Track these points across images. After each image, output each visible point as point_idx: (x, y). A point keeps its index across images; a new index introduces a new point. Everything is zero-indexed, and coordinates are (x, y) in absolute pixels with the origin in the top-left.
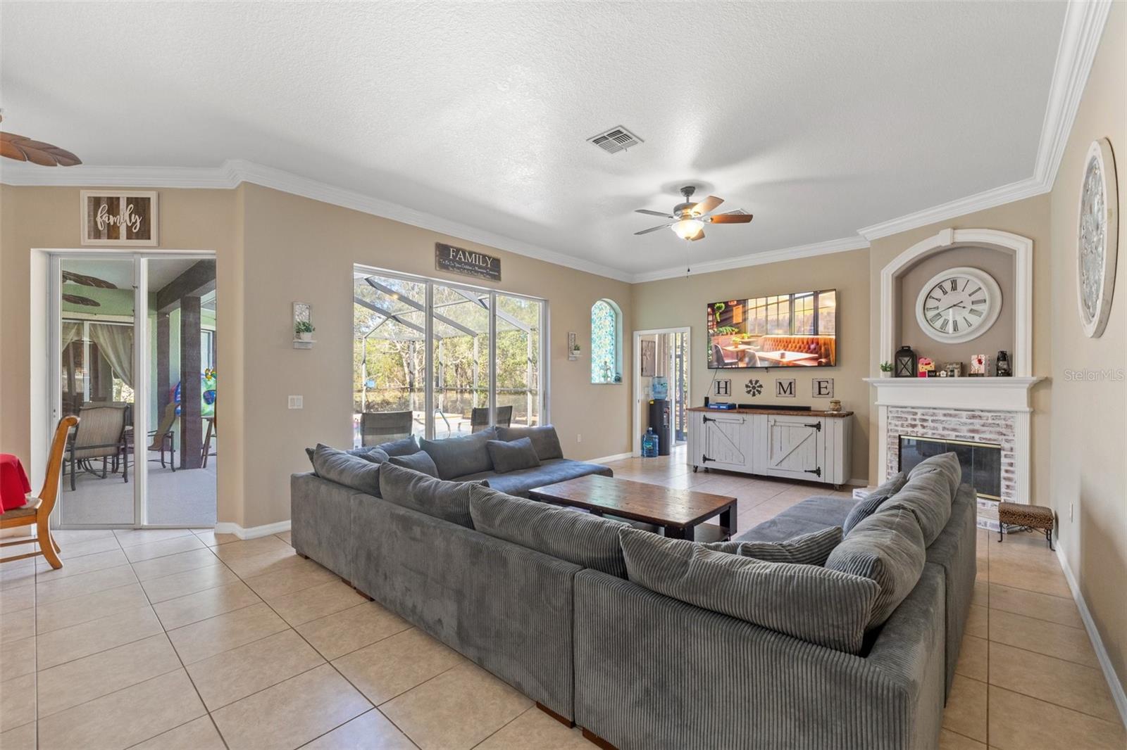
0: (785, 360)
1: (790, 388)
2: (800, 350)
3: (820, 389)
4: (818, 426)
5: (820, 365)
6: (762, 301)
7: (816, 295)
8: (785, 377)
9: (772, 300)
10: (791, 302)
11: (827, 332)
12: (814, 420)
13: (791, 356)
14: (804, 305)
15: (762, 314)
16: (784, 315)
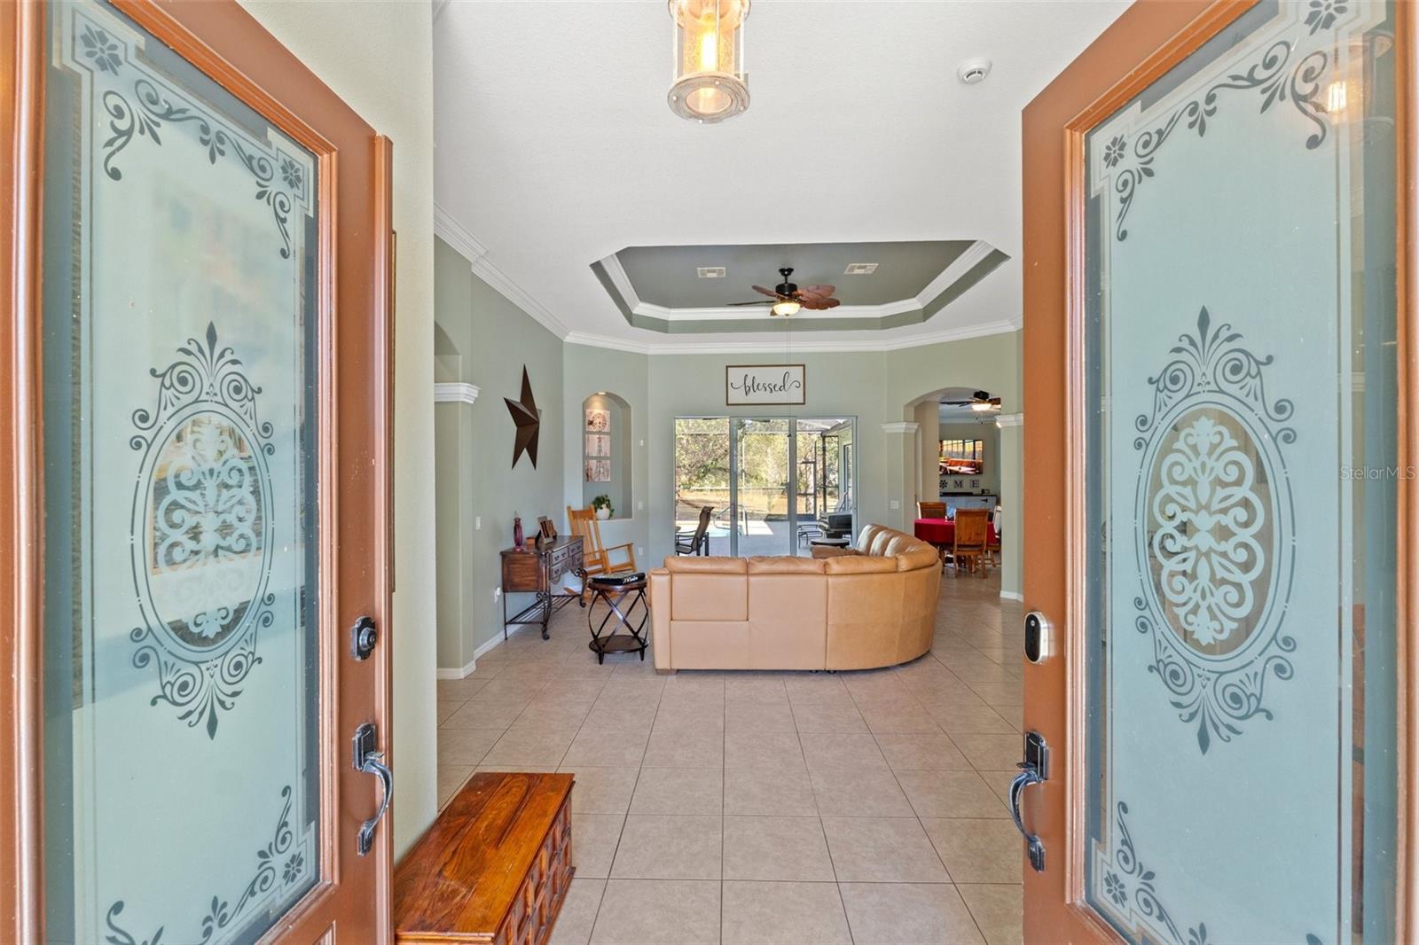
0: (961, 471)
1: (960, 484)
2: (967, 466)
3: (974, 484)
4: (986, 501)
5: (977, 473)
6: (950, 442)
7: (974, 442)
8: (958, 478)
9: (955, 442)
10: (964, 443)
11: (979, 460)
12: (985, 498)
13: (964, 469)
14: (969, 446)
15: (950, 449)
16: (961, 449)
